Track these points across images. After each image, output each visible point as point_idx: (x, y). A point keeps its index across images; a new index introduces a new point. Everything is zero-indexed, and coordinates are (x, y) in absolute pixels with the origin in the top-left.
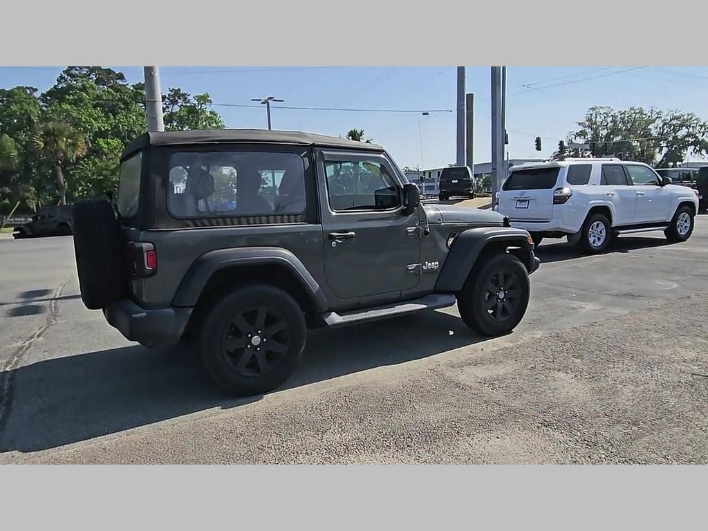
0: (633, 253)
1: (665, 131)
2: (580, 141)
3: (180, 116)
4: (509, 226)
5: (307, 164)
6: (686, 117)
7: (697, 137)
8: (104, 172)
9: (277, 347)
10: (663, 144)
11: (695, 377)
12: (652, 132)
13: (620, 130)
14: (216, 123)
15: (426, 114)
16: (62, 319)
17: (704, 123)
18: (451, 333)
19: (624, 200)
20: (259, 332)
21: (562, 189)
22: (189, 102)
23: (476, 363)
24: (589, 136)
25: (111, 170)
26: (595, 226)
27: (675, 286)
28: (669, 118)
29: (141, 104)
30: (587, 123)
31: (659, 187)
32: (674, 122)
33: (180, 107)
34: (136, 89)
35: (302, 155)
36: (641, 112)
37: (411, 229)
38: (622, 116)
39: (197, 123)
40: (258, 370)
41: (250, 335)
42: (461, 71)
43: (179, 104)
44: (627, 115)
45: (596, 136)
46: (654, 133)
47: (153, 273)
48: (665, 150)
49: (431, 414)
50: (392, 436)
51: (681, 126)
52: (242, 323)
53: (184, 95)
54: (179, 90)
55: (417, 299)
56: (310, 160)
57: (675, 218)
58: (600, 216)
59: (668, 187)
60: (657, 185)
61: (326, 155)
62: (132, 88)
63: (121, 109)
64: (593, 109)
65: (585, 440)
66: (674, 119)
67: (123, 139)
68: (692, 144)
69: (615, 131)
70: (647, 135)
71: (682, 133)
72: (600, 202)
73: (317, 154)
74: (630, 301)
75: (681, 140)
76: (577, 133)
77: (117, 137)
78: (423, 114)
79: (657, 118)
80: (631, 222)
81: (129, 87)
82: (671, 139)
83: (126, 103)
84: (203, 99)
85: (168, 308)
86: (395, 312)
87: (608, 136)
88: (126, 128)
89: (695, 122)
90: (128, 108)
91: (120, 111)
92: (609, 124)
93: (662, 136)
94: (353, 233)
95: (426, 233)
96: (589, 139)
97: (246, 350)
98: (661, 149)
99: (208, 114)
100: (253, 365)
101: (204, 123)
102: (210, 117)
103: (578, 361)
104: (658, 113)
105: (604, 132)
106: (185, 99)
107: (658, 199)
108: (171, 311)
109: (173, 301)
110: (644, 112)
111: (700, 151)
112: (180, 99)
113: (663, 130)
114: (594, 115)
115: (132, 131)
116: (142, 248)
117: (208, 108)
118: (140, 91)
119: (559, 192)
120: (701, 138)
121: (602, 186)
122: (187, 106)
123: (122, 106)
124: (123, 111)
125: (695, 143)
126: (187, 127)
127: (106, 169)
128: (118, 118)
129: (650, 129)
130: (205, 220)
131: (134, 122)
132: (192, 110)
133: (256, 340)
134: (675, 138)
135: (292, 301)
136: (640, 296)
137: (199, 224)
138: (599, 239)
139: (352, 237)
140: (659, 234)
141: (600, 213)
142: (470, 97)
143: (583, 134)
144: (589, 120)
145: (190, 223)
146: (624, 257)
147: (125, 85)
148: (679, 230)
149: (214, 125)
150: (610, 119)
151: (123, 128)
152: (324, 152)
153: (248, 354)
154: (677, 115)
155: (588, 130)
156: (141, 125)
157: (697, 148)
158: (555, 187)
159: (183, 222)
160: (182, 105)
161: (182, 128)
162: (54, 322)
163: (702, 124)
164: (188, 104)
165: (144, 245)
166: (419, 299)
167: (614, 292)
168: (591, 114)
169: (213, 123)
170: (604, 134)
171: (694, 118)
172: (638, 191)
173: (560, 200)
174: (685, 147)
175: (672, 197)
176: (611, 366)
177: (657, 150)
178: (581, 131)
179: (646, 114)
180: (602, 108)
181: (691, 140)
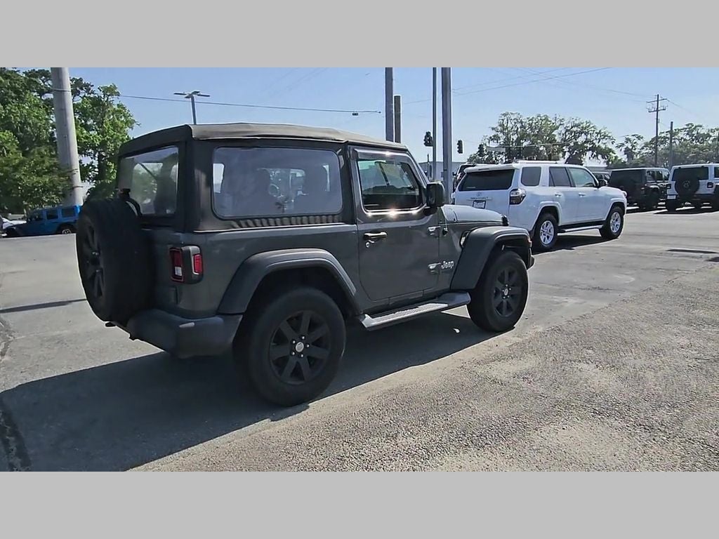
0: (579, 250)
1: (567, 138)
2: (493, 145)
3: (83, 108)
4: (507, 225)
5: (342, 163)
6: (584, 125)
7: (594, 144)
8: (5, 168)
9: (318, 353)
10: (565, 149)
11: (700, 361)
12: (556, 138)
13: (529, 135)
14: (125, 117)
15: (355, 114)
16: (19, 335)
17: (600, 131)
18: (458, 331)
19: (569, 200)
20: (303, 338)
21: (517, 190)
22: (93, 93)
23: (500, 358)
24: (502, 140)
25: (13, 166)
26: (545, 226)
27: (633, 279)
28: (570, 125)
29: (35, 94)
30: (499, 128)
31: (596, 189)
32: (575, 129)
33: (82, 98)
34: (29, 76)
35: (338, 152)
36: (546, 119)
37: (432, 229)
38: (531, 122)
39: (103, 117)
40: (302, 378)
41: (294, 342)
42: (389, 72)
43: (82, 95)
44: (534, 121)
45: (508, 140)
46: (558, 139)
47: (199, 279)
48: (567, 155)
49: (488, 410)
50: (464, 435)
51: (581, 133)
52: (287, 330)
53: (87, 86)
54: (81, 80)
55: (435, 298)
56: (345, 158)
57: (609, 217)
58: (549, 215)
59: (603, 188)
60: (593, 186)
61: (360, 153)
62: (24, 75)
63: (12, 98)
64: (505, 115)
65: (640, 425)
66: (574, 126)
67: (15, 132)
68: (589, 150)
69: (523, 136)
70: (552, 141)
71: (581, 139)
72: (549, 203)
73: (351, 152)
74: (602, 294)
75: (581, 145)
76: (490, 138)
77: (8, 130)
78: (353, 114)
79: (560, 124)
80: (575, 221)
81: (21, 74)
82: (572, 144)
83: (16, 91)
84: (110, 91)
85: (214, 316)
86: (419, 312)
87: (518, 141)
88: (19, 120)
89: (593, 129)
90: (20, 98)
91: (10, 100)
92: (519, 130)
93: (565, 142)
94: (384, 233)
95: (444, 232)
96: (502, 143)
97: (291, 358)
98: (564, 155)
99: (115, 107)
100: (297, 373)
101: (112, 117)
102: (118, 111)
103: (590, 351)
104: (561, 121)
105: (515, 137)
106: (88, 90)
107: (595, 200)
108: (219, 319)
109: (218, 309)
110: (549, 119)
111: (597, 156)
112: (82, 89)
113: (566, 136)
114: (505, 121)
115: (26, 123)
116: (189, 251)
117: (115, 101)
118: (34, 79)
119: (514, 192)
120: (597, 145)
121: (551, 187)
122: (91, 98)
123: (13, 95)
124: (14, 101)
125: (592, 149)
126: (92, 121)
127: (7, 166)
128: (8, 108)
129: (555, 135)
130: (249, 221)
131: (29, 114)
132: (97, 102)
133: (300, 347)
134: (576, 143)
135: (334, 305)
136: (608, 289)
137: (243, 225)
138: (548, 237)
139: (383, 236)
140: (595, 232)
141: (549, 213)
142: (398, 98)
143: (496, 138)
144: (502, 125)
145: (234, 224)
146: (571, 253)
147: (15, 72)
148: (612, 228)
149: (123, 119)
150: (519, 125)
151: (16, 120)
152: (358, 151)
153: (293, 361)
154: (577, 122)
155: (501, 135)
156: (37, 117)
157: (595, 153)
158: (510, 189)
159: (228, 222)
160: (85, 96)
161: (86, 121)
162: (12, 338)
163: (598, 131)
164: (92, 96)
165: (191, 248)
166: (437, 298)
167: (585, 286)
168: (503, 120)
169: (121, 117)
170: (515, 139)
171: (591, 126)
172: (580, 192)
173: (516, 200)
174: (584, 153)
175: (607, 198)
176: (622, 354)
177: (561, 155)
178: (494, 136)
179: (550, 121)
180: (512, 114)
181: (589, 146)
